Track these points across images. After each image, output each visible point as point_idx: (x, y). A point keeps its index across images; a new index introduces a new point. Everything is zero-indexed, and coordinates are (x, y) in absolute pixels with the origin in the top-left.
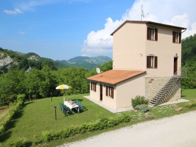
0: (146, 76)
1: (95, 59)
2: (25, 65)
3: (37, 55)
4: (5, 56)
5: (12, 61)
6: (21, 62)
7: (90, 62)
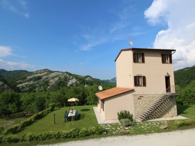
0: (134, 93)
2: (83, 83)
4: (73, 78)
5: (76, 81)
6: (81, 81)
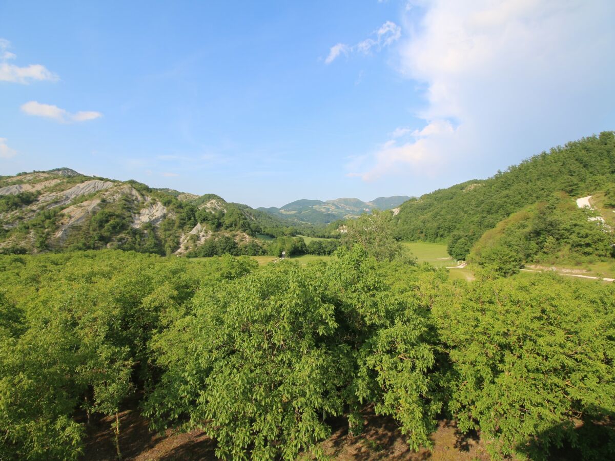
1: (333, 204)
2: (190, 219)
3: (219, 198)
4: (153, 203)
5: (165, 211)
6: (183, 213)
7: (324, 210)
